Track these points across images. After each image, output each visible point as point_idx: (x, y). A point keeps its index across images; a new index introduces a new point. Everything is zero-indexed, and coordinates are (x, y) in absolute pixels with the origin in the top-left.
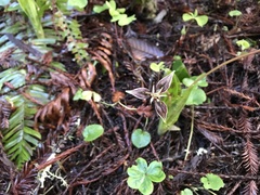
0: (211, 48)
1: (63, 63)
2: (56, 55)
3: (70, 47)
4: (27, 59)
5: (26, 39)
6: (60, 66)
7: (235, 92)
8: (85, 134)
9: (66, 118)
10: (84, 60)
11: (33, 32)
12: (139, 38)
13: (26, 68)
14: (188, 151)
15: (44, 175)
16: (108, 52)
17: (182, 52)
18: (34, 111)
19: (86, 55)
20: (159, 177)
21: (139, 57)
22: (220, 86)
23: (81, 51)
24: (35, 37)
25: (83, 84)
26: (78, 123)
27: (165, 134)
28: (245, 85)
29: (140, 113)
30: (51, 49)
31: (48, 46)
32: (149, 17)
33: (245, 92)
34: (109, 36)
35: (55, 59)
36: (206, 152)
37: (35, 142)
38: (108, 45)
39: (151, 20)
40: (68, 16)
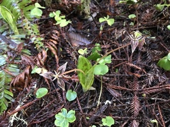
0: (120, 37)
1: (30, 50)
2: (26, 44)
3: (33, 40)
4: (8, 48)
5: (8, 35)
6: (27, 51)
8: (37, 94)
9: (29, 84)
10: (41, 47)
11: (12, 31)
12: (77, 32)
13: (6, 54)
14: (99, 102)
15: (13, 118)
16: (55, 42)
17: (102, 40)
18: (10, 80)
19: (42, 44)
20: (72, 119)
21: (76, 45)
22: (124, 61)
23: (39, 43)
24: (13, 34)
25: (38, 63)
26: (35, 87)
27: (86, 92)
28: (139, 60)
29: (73, 80)
30: (23, 41)
31: (22, 39)
32: (86, 18)
33: (138, 65)
34: (57, 32)
35: (25, 47)
36: (110, 103)
37: (10, 98)
38: (56, 38)
39: (87, 20)
40: (31, 22)
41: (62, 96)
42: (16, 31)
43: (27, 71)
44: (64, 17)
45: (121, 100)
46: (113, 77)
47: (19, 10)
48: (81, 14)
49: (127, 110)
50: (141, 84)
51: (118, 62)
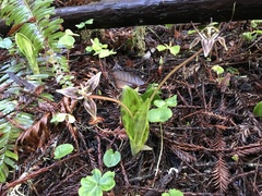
0: (191, 76)
1: (53, 94)
3: (58, 79)
4: (21, 91)
6: (49, 97)
7: (211, 114)
8: (56, 153)
9: (46, 142)
11: (30, 70)
12: (125, 70)
13: (17, 99)
14: (157, 170)
18: (17, 135)
19: (72, 85)
22: (198, 109)
23: (68, 83)
24: (32, 74)
25: (63, 109)
26: (55, 145)
27: (137, 155)
28: (223, 107)
29: (115, 135)
30: (44, 83)
31: (43, 80)
32: (139, 55)
33: (222, 114)
34: (95, 70)
35: (45, 91)
36: (177, 171)
37: (12, 164)
39: (141, 57)
40: (58, 54)
41: (97, 161)
42: (36, 68)
43: (45, 120)
44: (106, 46)
45: (195, 167)
46: (181, 132)
47: (42, 40)
48: (132, 51)
49: (207, 182)
50: (229, 142)
51: (189, 110)
